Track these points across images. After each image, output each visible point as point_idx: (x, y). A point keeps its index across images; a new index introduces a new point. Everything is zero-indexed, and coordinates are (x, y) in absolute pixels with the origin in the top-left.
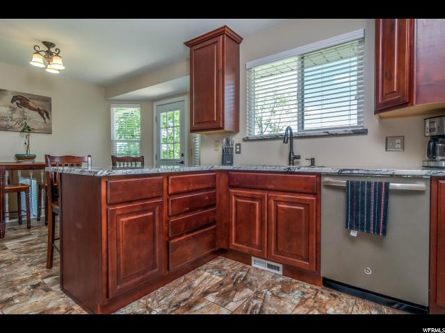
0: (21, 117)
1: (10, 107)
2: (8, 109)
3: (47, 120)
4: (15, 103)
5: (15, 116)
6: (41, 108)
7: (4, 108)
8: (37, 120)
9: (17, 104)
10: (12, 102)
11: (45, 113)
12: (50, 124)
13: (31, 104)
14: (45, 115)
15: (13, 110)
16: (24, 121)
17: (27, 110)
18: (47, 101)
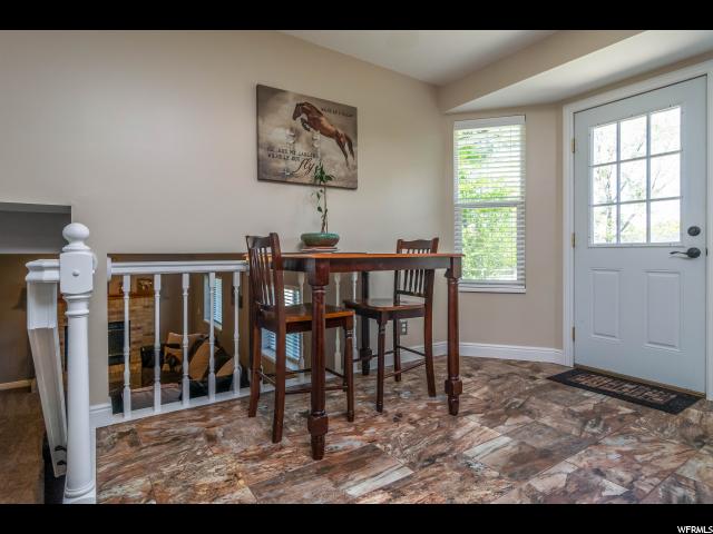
0: (308, 152)
1: (292, 129)
2: (288, 132)
3: (350, 157)
4: (298, 119)
5: (301, 149)
6: (340, 132)
7: (281, 130)
8: (335, 158)
9: (303, 121)
10: (294, 118)
11: (346, 142)
12: (355, 167)
13: (324, 121)
14: (347, 148)
15: (296, 135)
16: (314, 161)
17: (318, 136)
18: (351, 116)
